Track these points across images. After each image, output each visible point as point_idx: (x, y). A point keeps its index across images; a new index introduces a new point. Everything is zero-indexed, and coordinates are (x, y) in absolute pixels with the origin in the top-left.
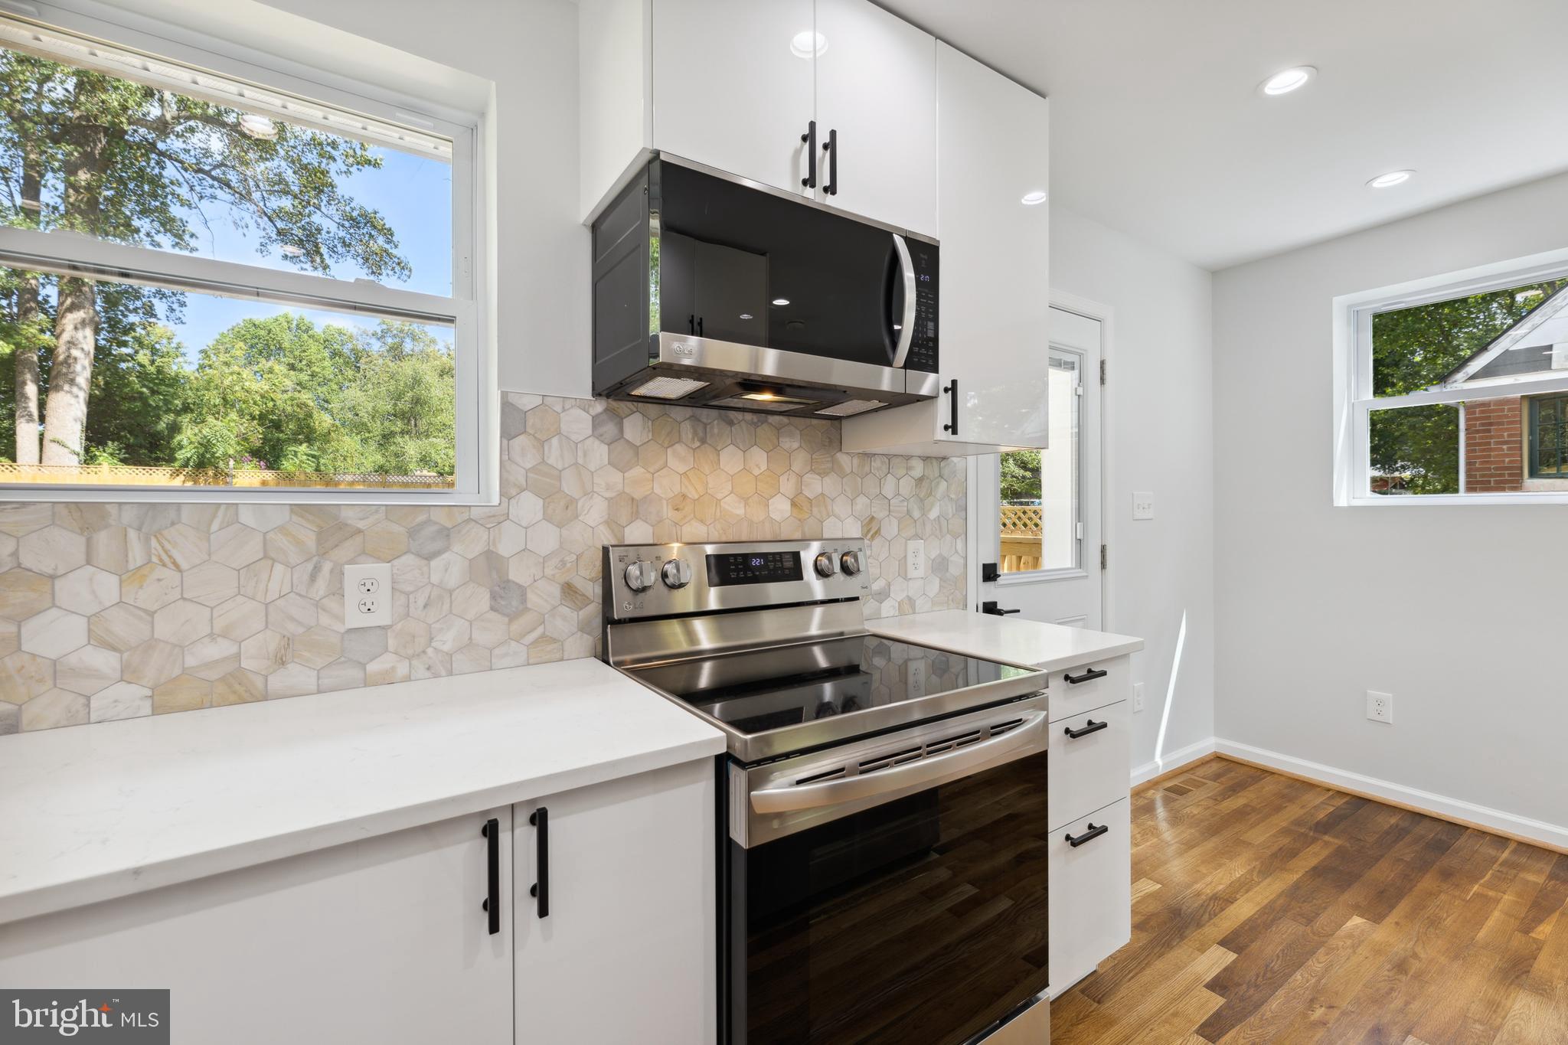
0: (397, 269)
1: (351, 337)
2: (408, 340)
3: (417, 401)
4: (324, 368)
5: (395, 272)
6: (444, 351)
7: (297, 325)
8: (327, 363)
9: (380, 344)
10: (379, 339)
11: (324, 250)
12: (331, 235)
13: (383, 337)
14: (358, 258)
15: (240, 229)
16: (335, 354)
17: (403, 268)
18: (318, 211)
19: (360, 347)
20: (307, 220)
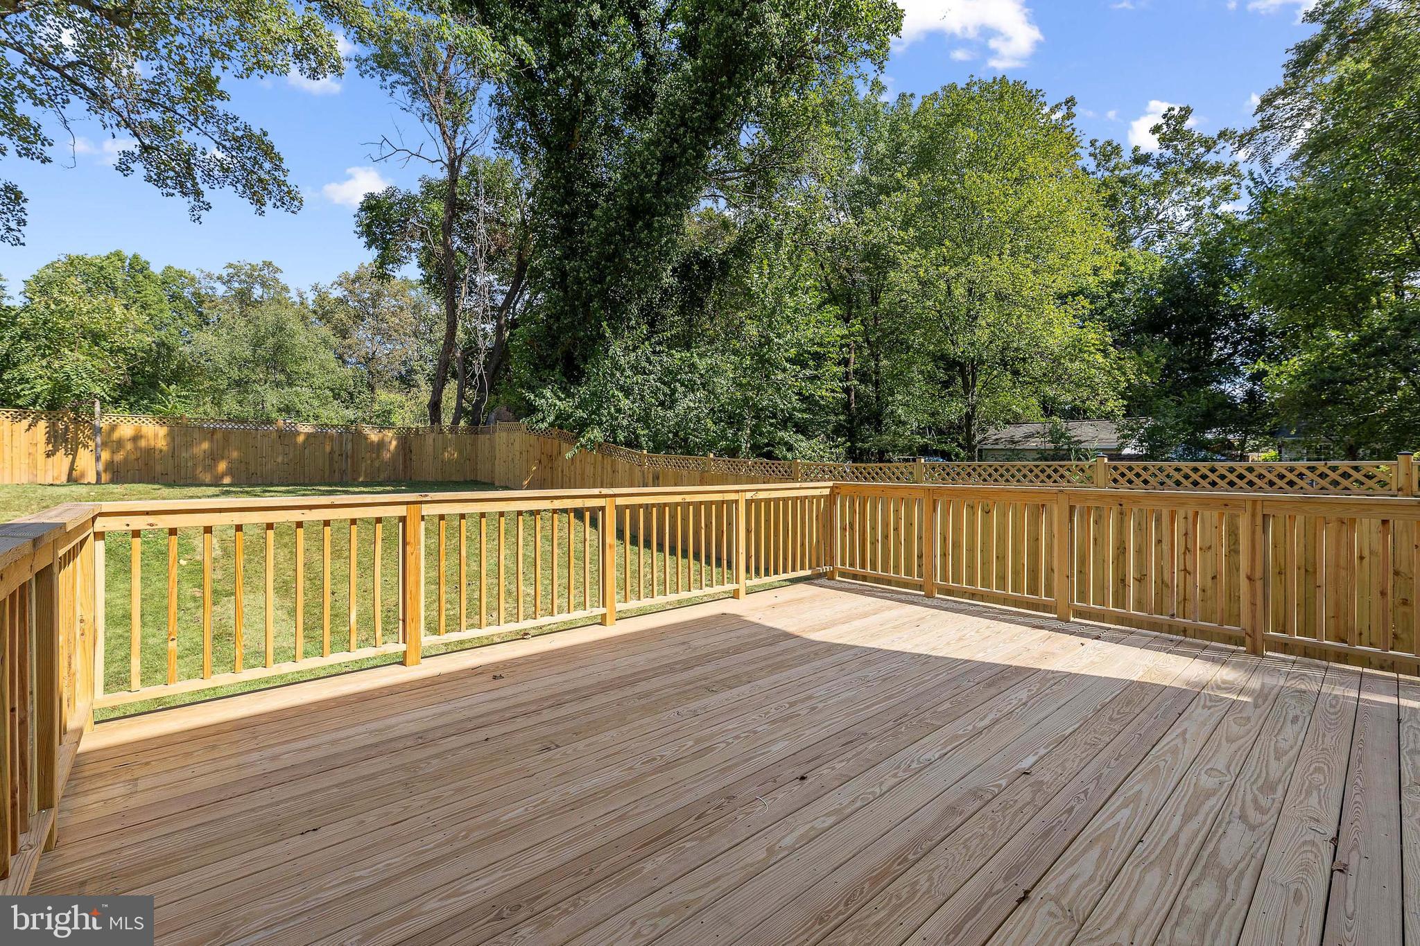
0: (287, 199)
1: (193, 279)
2: (257, 286)
3: (278, 348)
4: (161, 311)
5: (283, 203)
6: (297, 299)
7: (130, 264)
8: (166, 305)
9: (224, 288)
10: (224, 283)
11: (198, 173)
12: (207, 156)
13: (229, 281)
14: (238, 185)
15: (109, 129)
16: (174, 297)
17: (293, 199)
18: (193, 127)
19: (203, 292)
20: (178, 138)
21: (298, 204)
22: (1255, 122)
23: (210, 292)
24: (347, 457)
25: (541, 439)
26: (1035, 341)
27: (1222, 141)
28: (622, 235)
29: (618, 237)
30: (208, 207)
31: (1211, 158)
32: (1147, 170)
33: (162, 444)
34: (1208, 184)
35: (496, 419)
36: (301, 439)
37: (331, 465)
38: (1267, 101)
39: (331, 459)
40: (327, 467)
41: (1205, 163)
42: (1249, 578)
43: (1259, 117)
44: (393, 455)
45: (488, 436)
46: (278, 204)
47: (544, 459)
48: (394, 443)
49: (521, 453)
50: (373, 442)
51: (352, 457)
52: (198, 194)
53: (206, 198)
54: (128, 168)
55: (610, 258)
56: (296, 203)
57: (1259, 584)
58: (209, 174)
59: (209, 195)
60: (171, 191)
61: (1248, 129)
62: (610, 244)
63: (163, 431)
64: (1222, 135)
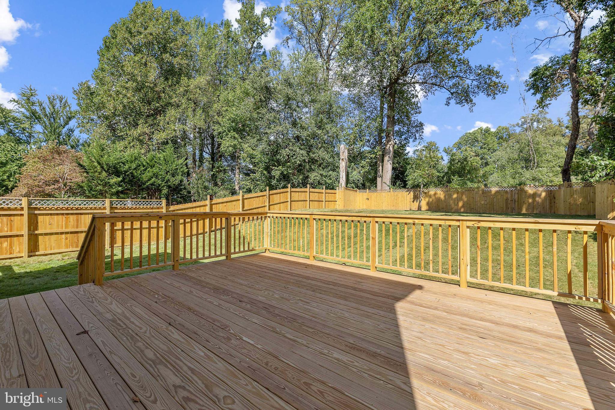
4: (493, 145)
8: (495, 143)
23: (513, 132)
24: (515, 201)
33: (442, 197)
40: (505, 206)
44: (543, 201)
48: (544, 194)
50: (530, 194)
51: (518, 201)
53: (474, 102)
54: (449, 103)
63: (442, 194)
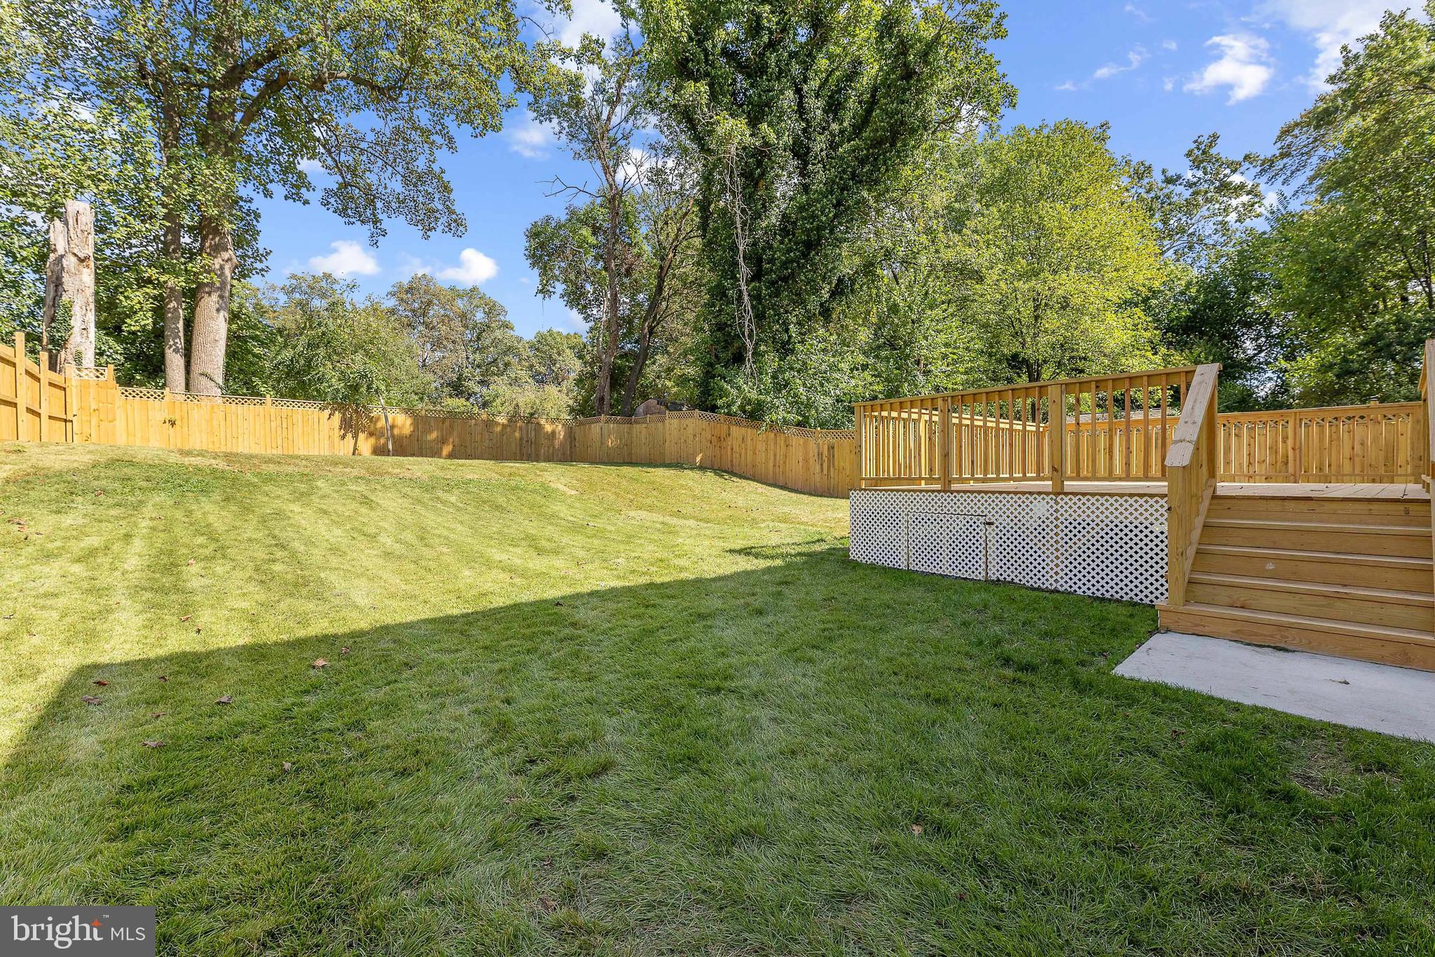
0: (453, 225)
5: (450, 229)
17: (459, 225)
21: (463, 230)
22: (1275, 150)
24: (532, 442)
25: (712, 424)
26: (1098, 344)
27: (1247, 163)
28: (798, 263)
29: (795, 265)
30: (384, 233)
31: (1236, 179)
32: (1179, 189)
34: (1234, 202)
35: (646, 413)
36: (499, 429)
37: (521, 449)
38: (1286, 132)
39: (521, 445)
41: (1231, 183)
42: (1293, 449)
43: (1279, 145)
44: (563, 441)
45: (644, 425)
46: (447, 229)
47: (714, 440)
48: (562, 434)
49: (695, 435)
50: (549, 431)
51: (535, 442)
52: (376, 222)
53: (384, 226)
55: (785, 279)
56: (461, 228)
57: (1297, 451)
58: (387, 206)
59: (386, 223)
60: (352, 220)
61: (1269, 156)
62: (787, 269)
63: (409, 421)
64: (1247, 158)
